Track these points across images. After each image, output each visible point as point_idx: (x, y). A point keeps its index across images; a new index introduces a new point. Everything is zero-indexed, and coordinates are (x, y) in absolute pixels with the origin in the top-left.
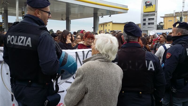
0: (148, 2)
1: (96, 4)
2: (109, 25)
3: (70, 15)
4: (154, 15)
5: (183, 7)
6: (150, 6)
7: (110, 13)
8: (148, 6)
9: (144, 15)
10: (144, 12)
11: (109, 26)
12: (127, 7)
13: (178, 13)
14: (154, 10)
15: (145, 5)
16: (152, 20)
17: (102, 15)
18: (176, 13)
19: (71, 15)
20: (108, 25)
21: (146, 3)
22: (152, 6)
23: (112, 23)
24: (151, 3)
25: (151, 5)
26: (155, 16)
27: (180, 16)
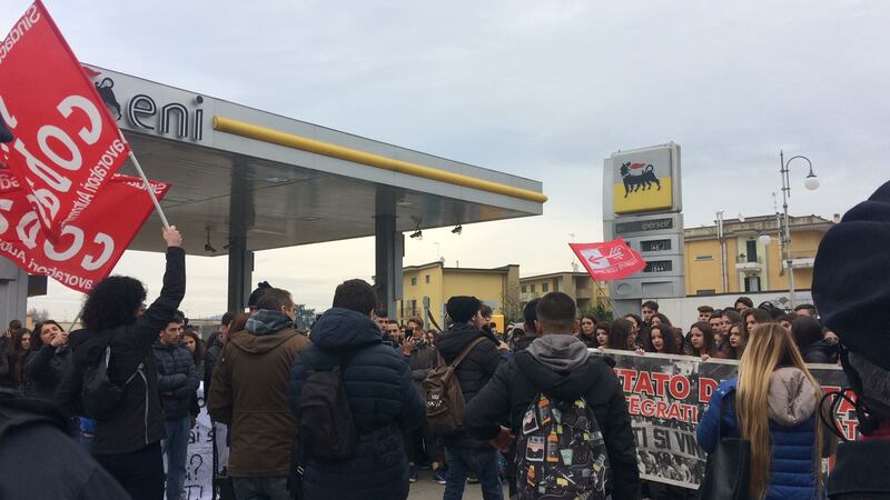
0: (636, 166)
1: (396, 169)
2: (428, 277)
3: (253, 224)
4: (670, 226)
5: (784, 189)
6: (648, 186)
7: (457, 213)
8: (636, 186)
9: (618, 225)
10: (618, 213)
11: (428, 281)
12: (538, 185)
13: (736, 222)
14: (667, 204)
15: (621, 179)
16: (661, 248)
17: (419, 226)
18: (727, 223)
19: (256, 224)
20: (422, 277)
21: (624, 169)
22: (654, 184)
23: (440, 271)
24: (650, 169)
25: (648, 178)
26: (674, 230)
27: (745, 236)
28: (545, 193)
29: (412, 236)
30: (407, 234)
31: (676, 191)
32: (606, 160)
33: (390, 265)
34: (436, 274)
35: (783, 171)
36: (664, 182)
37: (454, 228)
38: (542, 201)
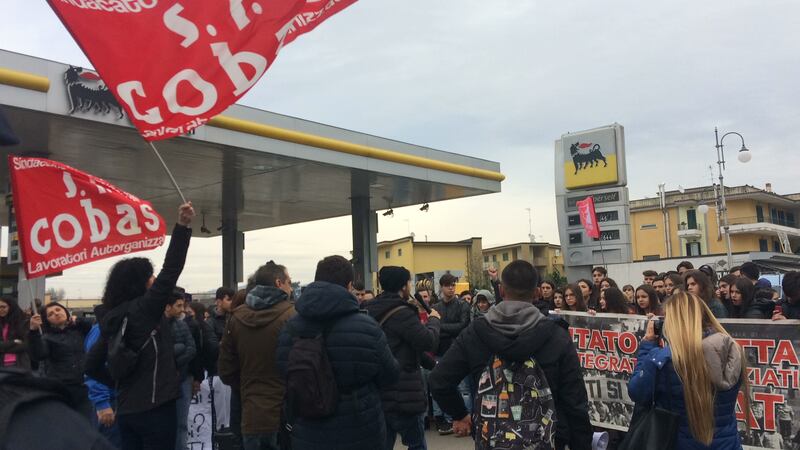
0: (584, 146)
1: (369, 155)
2: (400, 250)
3: (243, 207)
4: (617, 199)
5: (719, 163)
6: (595, 163)
7: (424, 193)
8: (584, 164)
9: (569, 200)
10: (569, 189)
11: (400, 254)
13: (677, 193)
14: (613, 178)
15: (571, 157)
16: (609, 219)
17: (391, 204)
18: (669, 195)
19: (246, 208)
20: (394, 251)
21: (573, 149)
22: (601, 162)
23: (410, 244)
24: (597, 148)
25: (595, 156)
26: (620, 202)
27: (686, 206)
28: (503, 173)
29: (385, 215)
30: (380, 213)
31: (621, 167)
32: (556, 141)
33: (365, 241)
34: (407, 248)
35: (718, 146)
36: (610, 159)
37: (422, 206)
38: (500, 180)
